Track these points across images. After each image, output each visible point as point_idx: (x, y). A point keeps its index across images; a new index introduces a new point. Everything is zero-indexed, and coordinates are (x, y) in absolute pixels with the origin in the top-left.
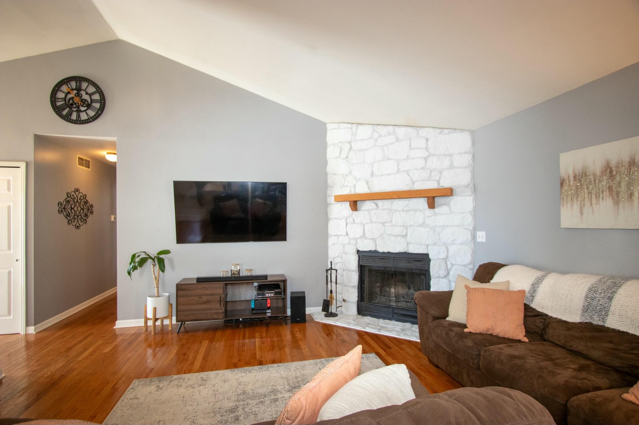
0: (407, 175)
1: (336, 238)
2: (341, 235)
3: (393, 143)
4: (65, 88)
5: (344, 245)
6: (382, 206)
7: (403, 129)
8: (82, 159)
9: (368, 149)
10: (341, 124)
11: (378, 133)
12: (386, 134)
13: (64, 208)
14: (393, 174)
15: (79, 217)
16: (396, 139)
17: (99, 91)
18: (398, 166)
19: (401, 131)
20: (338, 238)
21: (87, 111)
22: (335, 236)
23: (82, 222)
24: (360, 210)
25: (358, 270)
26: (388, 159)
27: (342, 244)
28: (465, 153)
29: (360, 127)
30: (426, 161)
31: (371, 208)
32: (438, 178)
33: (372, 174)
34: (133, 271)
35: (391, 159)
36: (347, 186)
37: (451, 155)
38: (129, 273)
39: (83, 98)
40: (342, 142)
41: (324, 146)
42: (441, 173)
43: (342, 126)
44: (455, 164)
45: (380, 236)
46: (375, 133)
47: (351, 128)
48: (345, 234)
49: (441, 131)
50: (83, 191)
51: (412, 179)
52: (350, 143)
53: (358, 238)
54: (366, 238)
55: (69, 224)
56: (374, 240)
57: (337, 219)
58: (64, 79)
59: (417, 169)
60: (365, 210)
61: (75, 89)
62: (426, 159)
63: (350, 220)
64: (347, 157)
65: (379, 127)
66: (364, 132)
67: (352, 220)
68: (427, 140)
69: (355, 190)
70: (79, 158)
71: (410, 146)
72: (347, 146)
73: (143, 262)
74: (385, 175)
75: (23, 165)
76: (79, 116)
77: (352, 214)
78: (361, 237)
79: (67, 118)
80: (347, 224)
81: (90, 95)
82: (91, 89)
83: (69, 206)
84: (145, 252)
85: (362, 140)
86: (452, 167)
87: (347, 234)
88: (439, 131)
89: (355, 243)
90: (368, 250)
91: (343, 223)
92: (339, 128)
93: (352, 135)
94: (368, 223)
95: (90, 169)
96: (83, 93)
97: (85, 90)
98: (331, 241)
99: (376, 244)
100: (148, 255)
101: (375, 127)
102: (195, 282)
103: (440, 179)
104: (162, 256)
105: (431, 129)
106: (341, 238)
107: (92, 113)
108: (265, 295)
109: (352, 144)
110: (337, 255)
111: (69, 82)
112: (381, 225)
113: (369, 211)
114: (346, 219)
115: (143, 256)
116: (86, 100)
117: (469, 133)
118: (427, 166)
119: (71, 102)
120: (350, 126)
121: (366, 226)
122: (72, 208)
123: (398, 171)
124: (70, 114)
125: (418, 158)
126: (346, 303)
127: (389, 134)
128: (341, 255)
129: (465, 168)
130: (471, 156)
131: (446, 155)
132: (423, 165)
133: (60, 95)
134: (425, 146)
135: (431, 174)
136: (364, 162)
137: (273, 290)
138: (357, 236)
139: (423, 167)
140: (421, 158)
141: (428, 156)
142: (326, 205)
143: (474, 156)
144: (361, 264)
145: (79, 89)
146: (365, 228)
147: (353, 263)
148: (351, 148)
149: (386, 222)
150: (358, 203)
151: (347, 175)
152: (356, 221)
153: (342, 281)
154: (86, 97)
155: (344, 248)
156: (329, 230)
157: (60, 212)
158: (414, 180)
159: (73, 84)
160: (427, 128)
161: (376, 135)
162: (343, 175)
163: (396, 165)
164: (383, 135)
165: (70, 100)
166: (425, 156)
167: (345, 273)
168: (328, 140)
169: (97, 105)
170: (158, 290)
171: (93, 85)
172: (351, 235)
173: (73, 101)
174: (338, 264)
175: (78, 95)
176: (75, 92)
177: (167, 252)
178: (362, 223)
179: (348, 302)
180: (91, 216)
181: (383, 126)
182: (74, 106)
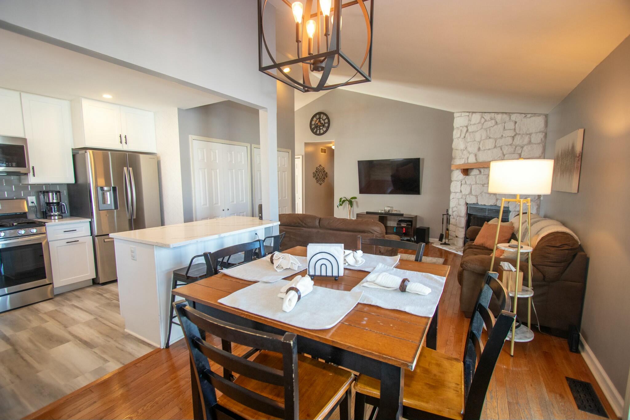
0: (500, 149)
1: (455, 194)
2: (458, 192)
3: (493, 126)
4: (315, 119)
5: (459, 199)
6: (483, 172)
7: (500, 115)
8: (323, 149)
9: (478, 131)
10: (463, 113)
11: (484, 118)
12: (490, 120)
13: (315, 175)
14: (492, 149)
15: (321, 179)
16: (495, 123)
17: (328, 118)
18: (495, 143)
19: (499, 117)
20: (456, 194)
21: (323, 129)
22: (454, 192)
23: (322, 181)
24: (470, 175)
25: (467, 216)
26: (490, 138)
27: (458, 198)
28: (540, 132)
29: (474, 115)
30: (513, 140)
31: (476, 174)
32: (520, 152)
33: (479, 149)
34: (340, 206)
35: (492, 138)
36: (463, 158)
37: (530, 134)
38: (338, 207)
39: (321, 122)
40: (462, 126)
41: (452, 129)
42: (522, 147)
43: (463, 114)
44: (532, 141)
45: (481, 193)
46: (483, 119)
47: (469, 116)
48: (459, 191)
49: (525, 116)
50: (323, 166)
51: (503, 153)
52: (467, 127)
53: (467, 195)
54: (472, 195)
55: (317, 183)
56: (477, 196)
57: (456, 181)
58: (314, 115)
59: (507, 145)
60: (473, 175)
61: (318, 119)
62: (513, 137)
63: (463, 182)
64: (465, 137)
65: (486, 114)
66: (476, 118)
67: (464, 182)
68: (516, 123)
69: (468, 161)
70: (321, 149)
71: (504, 128)
72: (465, 130)
73: (344, 201)
74: (486, 150)
75: (301, 157)
76: (320, 132)
77: (465, 177)
78: (469, 194)
79: (315, 133)
80: (461, 185)
81: (324, 120)
82: (325, 117)
83: (317, 174)
84: (345, 197)
85: (475, 124)
86: (530, 143)
87: (461, 191)
88: (524, 115)
89: (465, 198)
90: (472, 203)
91: (459, 184)
92: (461, 116)
93: (469, 121)
94: (474, 185)
95: (326, 154)
96: (321, 120)
97: (322, 118)
98: (452, 196)
99: (478, 199)
100: (346, 199)
101: (483, 114)
102: (365, 214)
103: (521, 152)
104: (353, 200)
105: (519, 115)
106: (457, 194)
107: (325, 129)
108: (401, 225)
109: (469, 128)
110: (454, 206)
111: (316, 116)
112: (482, 186)
113: (475, 175)
114: (461, 181)
115: (344, 199)
116: (322, 123)
117: (544, 116)
118: (514, 143)
119: (317, 125)
120: (467, 114)
121: (473, 186)
122: (318, 175)
123: (495, 147)
124: (317, 131)
125: (508, 137)
126: (457, 238)
127: (491, 119)
128: (457, 206)
129: (539, 144)
130: (544, 134)
131: (527, 134)
132: (511, 143)
133: (313, 123)
134: (514, 128)
135: (515, 148)
136: (475, 141)
137: (406, 223)
138: (467, 194)
139: (512, 144)
140: (510, 137)
141: (515, 135)
142: (451, 171)
143: (546, 134)
144: (468, 212)
145: (320, 118)
146: (472, 187)
147: (463, 211)
148: (467, 130)
149: (485, 184)
150: (469, 170)
151: (464, 150)
152: (467, 183)
153: (456, 223)
154: (322, 122)
155: (459, 201)
156: (451, 188)
157: (314, 177)
158: (505, 153)
159: (318, 116)
160: (515, 114)
161: (483, 120)
162: (461, 150)
163: (494, 142)
164: (487, 120)
165: (316, 124)
166: (513, 135)
167: (458, 218)
168: (454, 125)
169: (327, 125)
170: (350, 216)
171: (325, 115)
172: (463, 193)
173: (318, 125)
174: (455, 212)
175: (320, 121)
176: (318, 120)
177: (355, 198)
178: (470, 184)
179: (459, 238)
180: (326, 179)
181: (488, 113)
182: (318, 127)
